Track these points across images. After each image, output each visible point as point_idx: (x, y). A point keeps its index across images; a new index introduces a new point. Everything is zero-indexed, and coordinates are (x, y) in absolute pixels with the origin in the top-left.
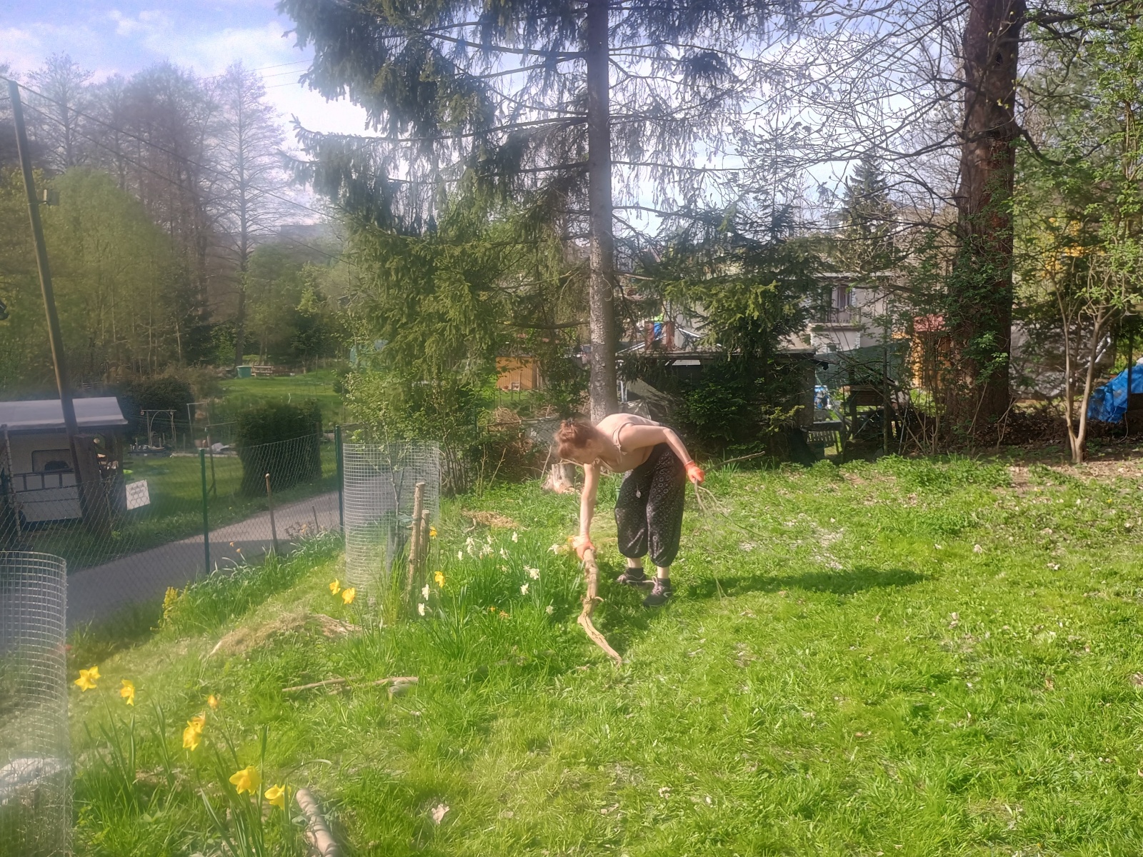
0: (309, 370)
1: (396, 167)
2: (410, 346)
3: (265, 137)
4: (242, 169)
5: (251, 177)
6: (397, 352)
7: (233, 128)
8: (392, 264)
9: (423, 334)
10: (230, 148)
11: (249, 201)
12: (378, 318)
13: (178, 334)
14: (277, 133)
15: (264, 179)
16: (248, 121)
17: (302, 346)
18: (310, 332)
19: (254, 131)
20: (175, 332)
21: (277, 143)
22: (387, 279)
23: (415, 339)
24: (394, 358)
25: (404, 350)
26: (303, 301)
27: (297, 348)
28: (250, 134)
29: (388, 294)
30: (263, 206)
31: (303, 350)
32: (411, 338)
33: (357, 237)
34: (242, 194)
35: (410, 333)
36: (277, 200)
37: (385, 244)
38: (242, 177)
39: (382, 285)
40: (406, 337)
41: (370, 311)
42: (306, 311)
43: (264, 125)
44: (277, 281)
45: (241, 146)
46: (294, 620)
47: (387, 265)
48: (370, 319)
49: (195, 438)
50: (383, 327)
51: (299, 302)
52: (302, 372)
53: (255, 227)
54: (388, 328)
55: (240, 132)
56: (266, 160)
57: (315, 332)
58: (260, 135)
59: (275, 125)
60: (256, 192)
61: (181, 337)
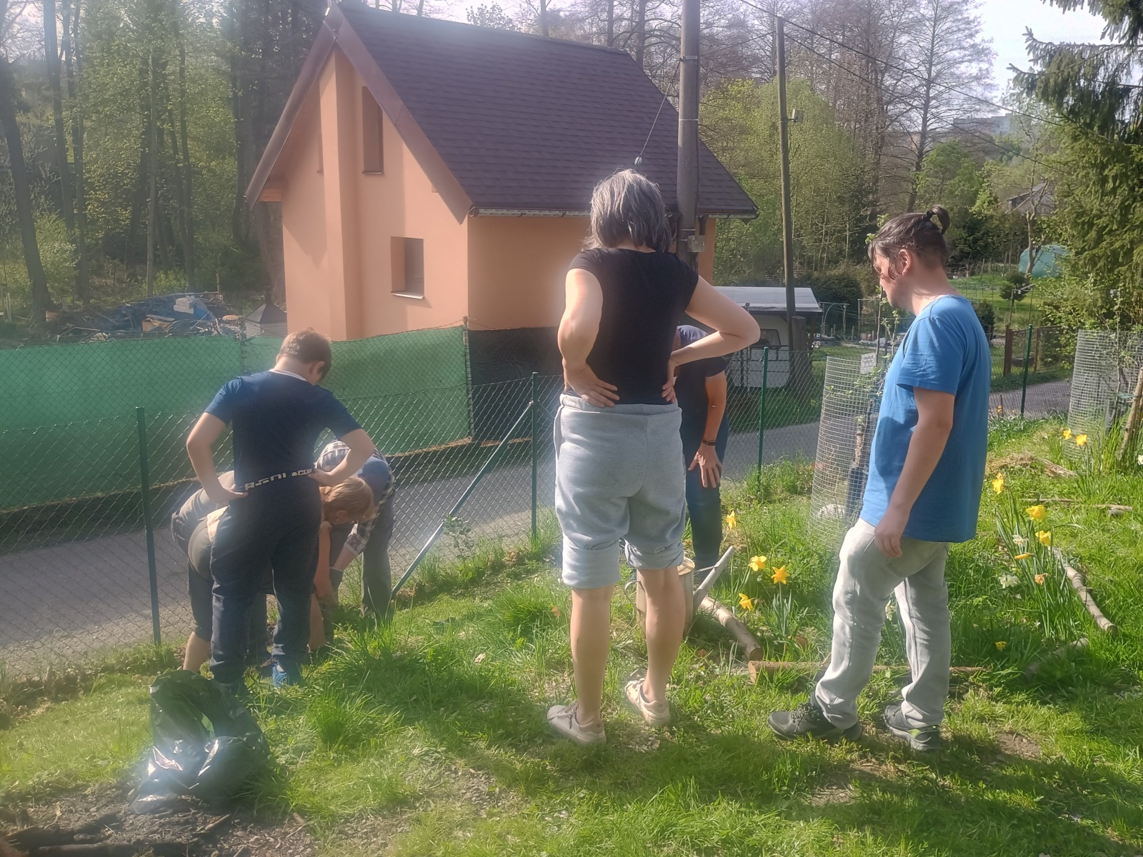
0: (972, 274)
1: (1129, 73)
2: (1115, 253)
3: (959, 30)
4: (931, 65)
5: (939, 74)
6: (1100, 258)
7: (927, 24)
8: (1110, 172)
9: (1132, 242)
10: (921, 44)
11: (934, 98)
12: (1083, 223)
13: (848, 233)
14: (972, 25)
15: (952, 74)
16: (945, 13)
17: (967, 249)
18: (978, 235)
19: (948, 25)
20: (845, 231)
21: (971, 36)
22: (1103, 185)
23: (1122, 247)
24: (1095, 264)
25: (1108, 257)
26: (978, 203)
27: (962, 251)
28: (944, 27)
29: (1102, 201)
30: (948, 104)
31: (968, 253)
32: (1117, 245)
33: (1077, 145)
34: (928, 91)
35: (1117, 240)
36: (962, 96)
37: (1106, 152)
38: (929, 74)
39: (1096, 192)
40: (1112, 244)
41: (1077, 217)
42: (980, 213)
43: (960, 17)
44: (952, 181)
45: (933, 41)
46: (1022, 459)
47: (1106, 172)
48: (1075, 224)
49: (861, 332)
50: (1088, 233)
51: (973, 203)
52: (964, 275)
53: (935, 125)
54: (1093, 234)
55: (934, 27)
56: (956, 54)
57: (983, 235)
58: (955, 29)
59: (971, 18)
60: (942, 88)
61: (851, 236)
